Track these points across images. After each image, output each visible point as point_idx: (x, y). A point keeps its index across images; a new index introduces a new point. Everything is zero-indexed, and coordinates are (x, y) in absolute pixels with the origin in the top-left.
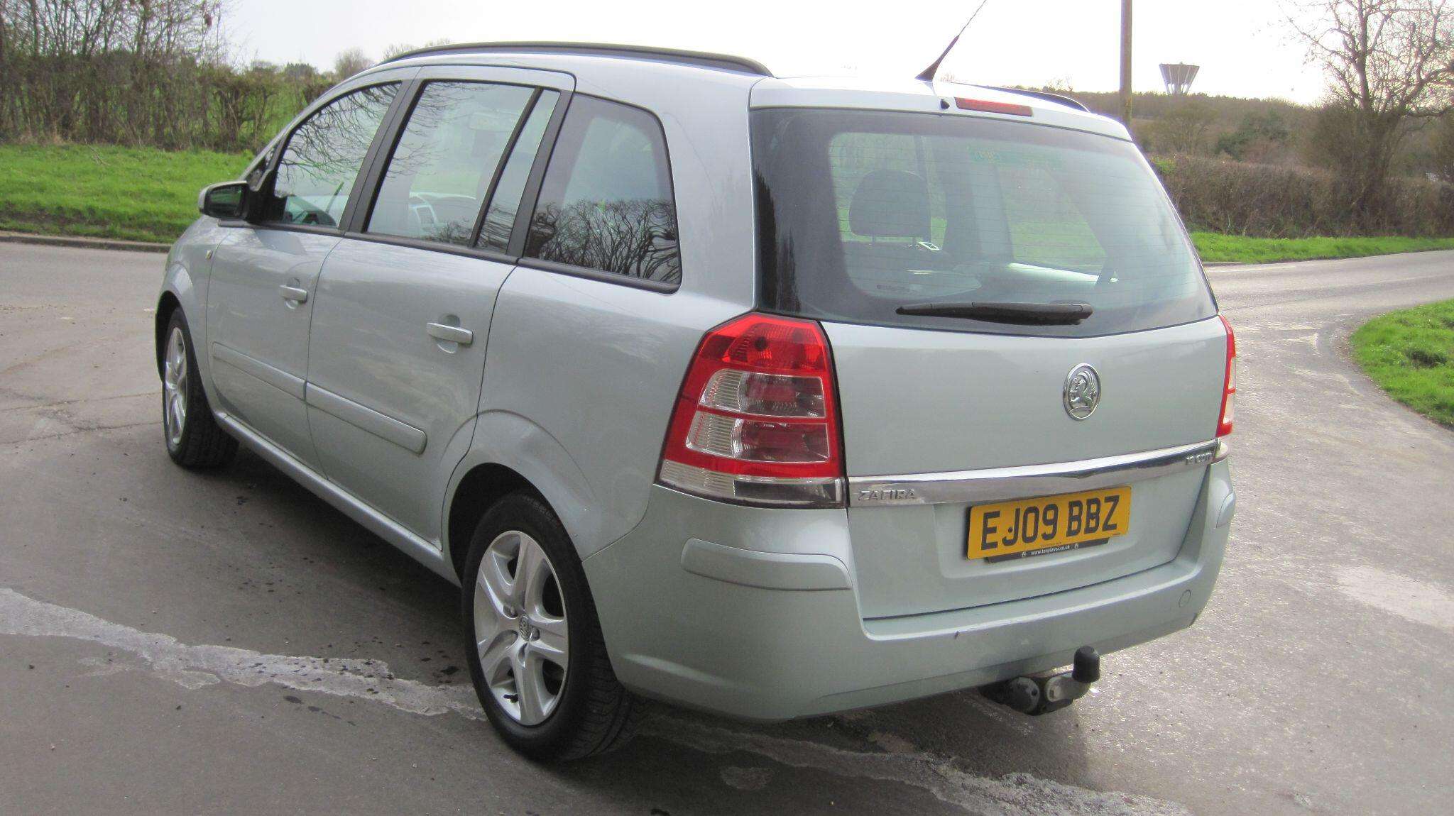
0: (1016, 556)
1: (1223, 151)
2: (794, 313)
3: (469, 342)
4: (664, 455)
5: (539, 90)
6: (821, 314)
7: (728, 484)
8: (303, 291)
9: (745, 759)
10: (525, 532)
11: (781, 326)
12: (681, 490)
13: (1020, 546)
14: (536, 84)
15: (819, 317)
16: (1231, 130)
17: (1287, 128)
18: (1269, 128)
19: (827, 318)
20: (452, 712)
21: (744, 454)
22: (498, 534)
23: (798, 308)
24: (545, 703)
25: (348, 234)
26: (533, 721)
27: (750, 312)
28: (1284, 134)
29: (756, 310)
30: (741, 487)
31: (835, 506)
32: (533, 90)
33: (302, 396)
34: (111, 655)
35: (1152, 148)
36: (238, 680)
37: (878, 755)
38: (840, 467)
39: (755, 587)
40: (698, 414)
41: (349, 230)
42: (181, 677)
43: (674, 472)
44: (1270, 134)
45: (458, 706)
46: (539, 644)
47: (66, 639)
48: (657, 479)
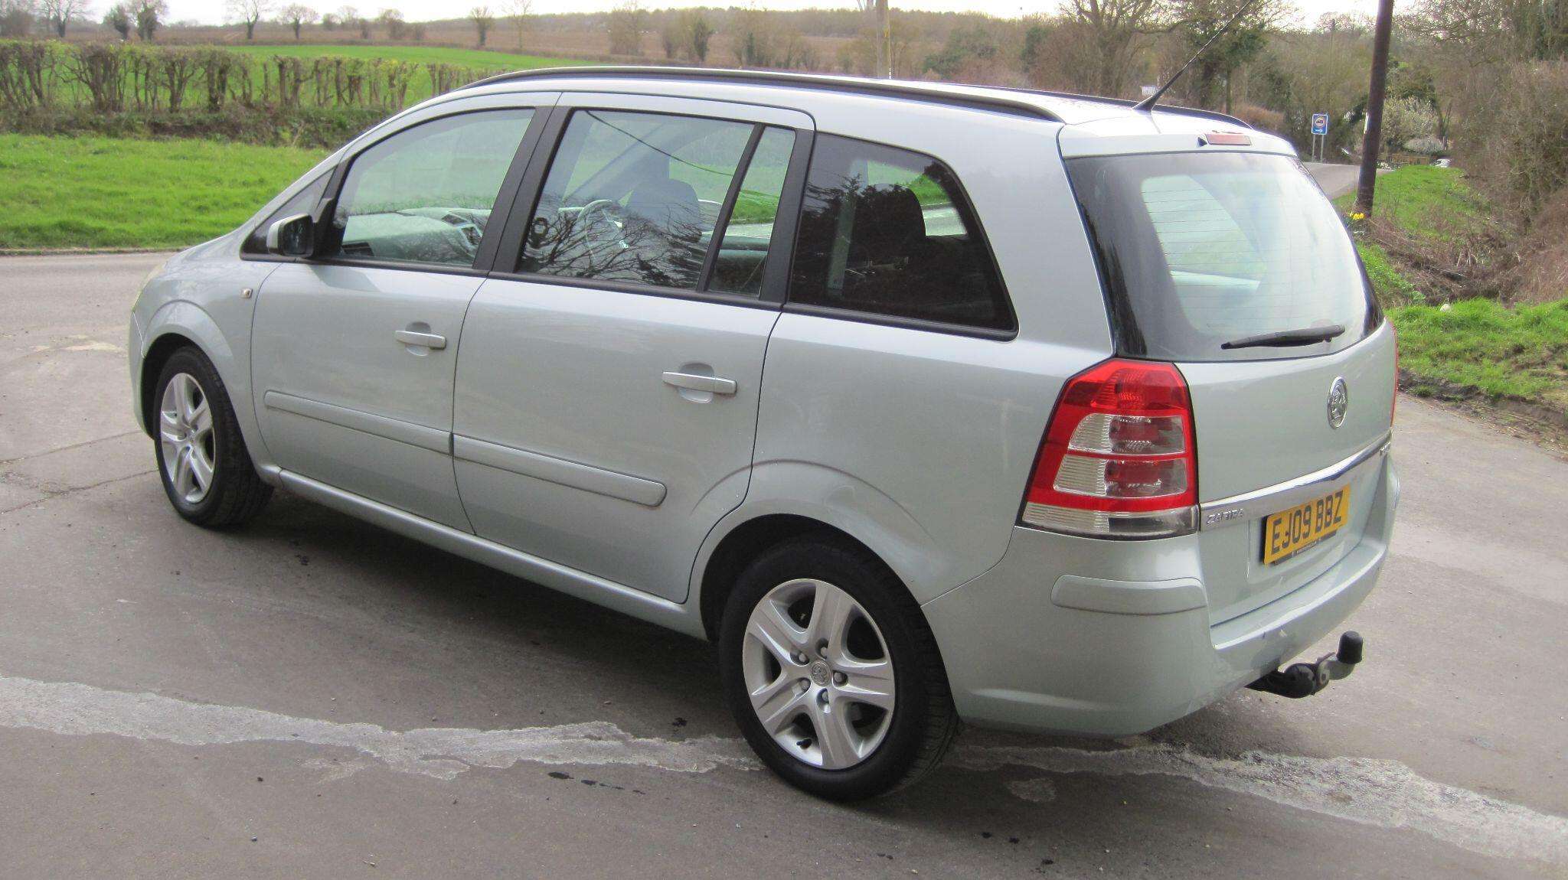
0: (1288, 557)
1: (931, 70)
2: (1142, 356)
3: (733, 391)
4: (1027, 497)
5: (760, 128)
6: (1173, 356)
7: (1099, 522)
8: (441, 337)
9: (1025, 773)
10: (820, 579)
11: (1138, 369)
12: (1050, 530)
13: (1292, 547)
14: (756, 121)
15: (1173, 359)
16: (937, 47)
17: (996, 44)
18: (977, 44)
19: (1182, 359)
20: (720, 767)
21: (1109, 492)
22: (779, 583)
23: (1144, 351)
24: (857, 747)
25: (491, 273)
26: (842, 764)
27: (1110, 358)
28: (993, 50)
29: (1116, 356)
30: (1114, 523)
31: (1190, 532)
32: (752, 126)
33: (447, 450)
34: (336, 754)
35: (854, 68)
36: (485, 763)
37: (1124, 751)
38: (1193, 496)
39: (1127, 614)
40: (1066, 458)
41: (492, 270)
42: (424, 768)
43: (1036, 512)
44: (979, 51)
45: (723, 760)
46: (849, 688)
47: (262, 742)
48: (1020, 522)
